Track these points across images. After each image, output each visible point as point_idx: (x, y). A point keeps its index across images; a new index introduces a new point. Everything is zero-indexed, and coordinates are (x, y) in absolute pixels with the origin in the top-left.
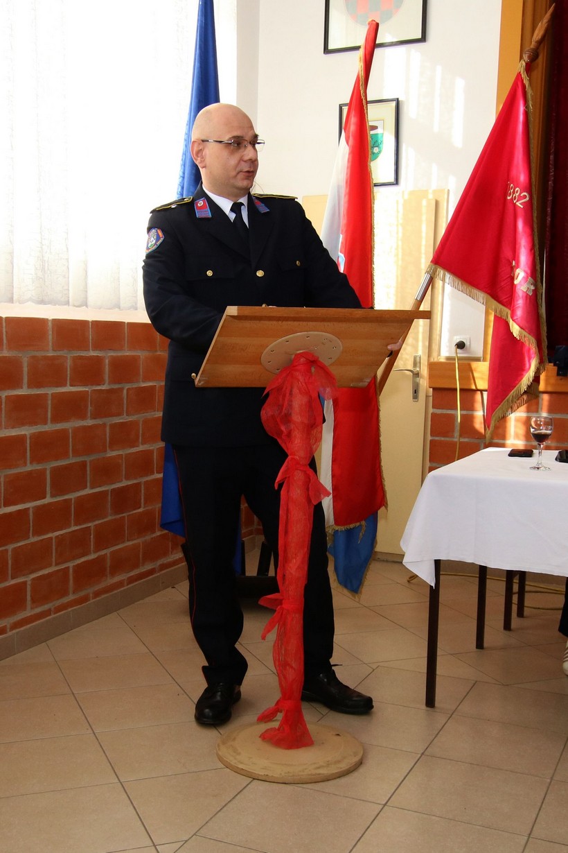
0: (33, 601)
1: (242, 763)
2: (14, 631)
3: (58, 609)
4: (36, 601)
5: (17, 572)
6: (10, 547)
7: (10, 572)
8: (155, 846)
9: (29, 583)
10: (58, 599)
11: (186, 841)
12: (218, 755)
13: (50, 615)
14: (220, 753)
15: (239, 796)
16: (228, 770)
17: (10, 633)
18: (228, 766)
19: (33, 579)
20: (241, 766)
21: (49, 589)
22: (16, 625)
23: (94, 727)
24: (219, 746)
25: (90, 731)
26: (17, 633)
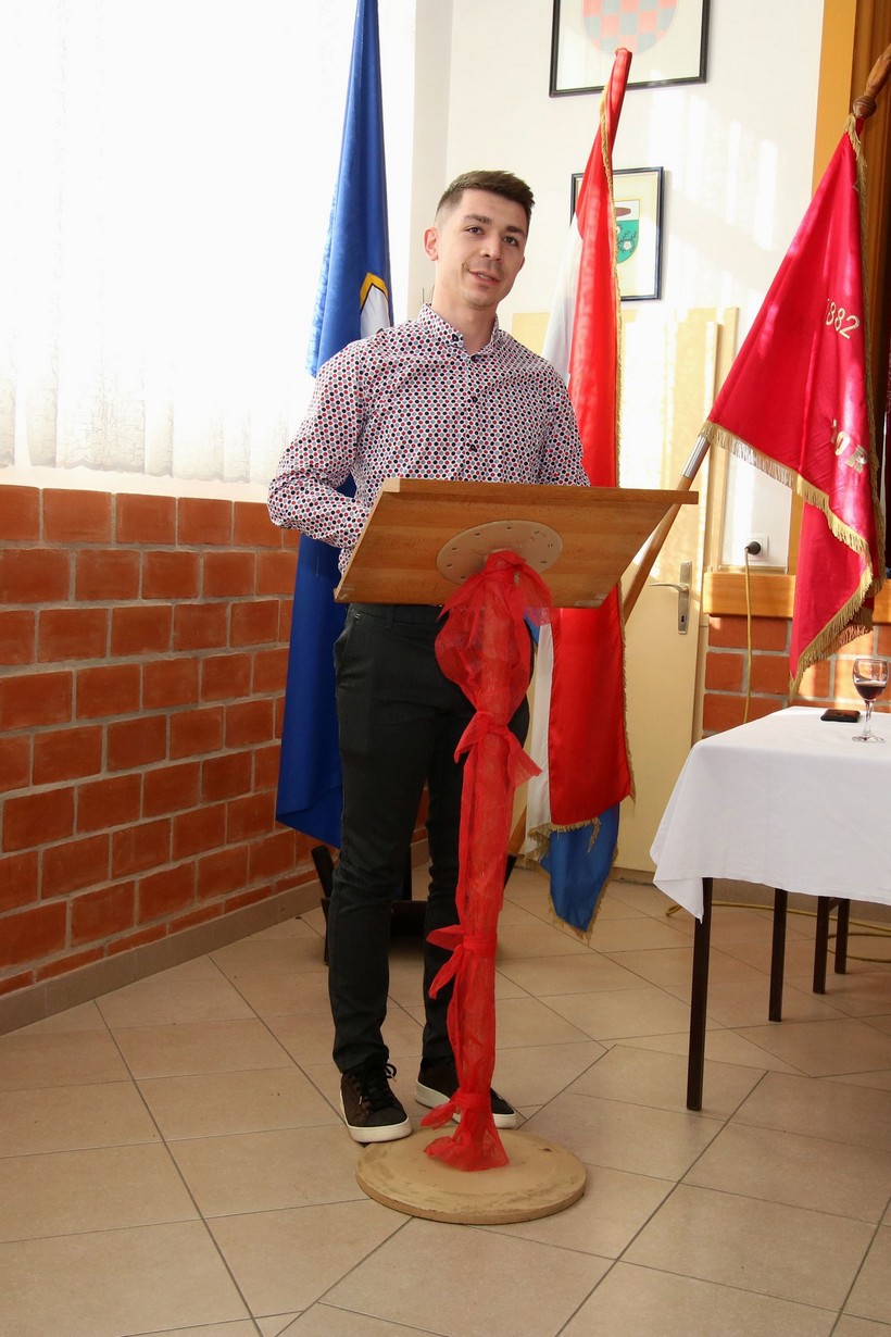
0: (76, 933)
1: (395, 1192)
2: (43, 982)
3: (115, 948)
4: (82, 933)
5: (51, 887)
6: (42, 848)
7: (39, 888)
8: (253, 1318)
9: (69, 905)
10: (114, 932)
11: (303, 1312)
12: (358, 1178)
13: (102, 957)
14: (362, 1176)
15: (389, 1242)
16: (374, 1202)
17: (38, 985)
18: (373, 1196)
19: (77, 900)
20: (393, 1196)
21: (103, 916)
22: (46, 972)
23: (164, 1132)
24: (359, 1164)
25: (159, 1139)
26: (50, 984)
